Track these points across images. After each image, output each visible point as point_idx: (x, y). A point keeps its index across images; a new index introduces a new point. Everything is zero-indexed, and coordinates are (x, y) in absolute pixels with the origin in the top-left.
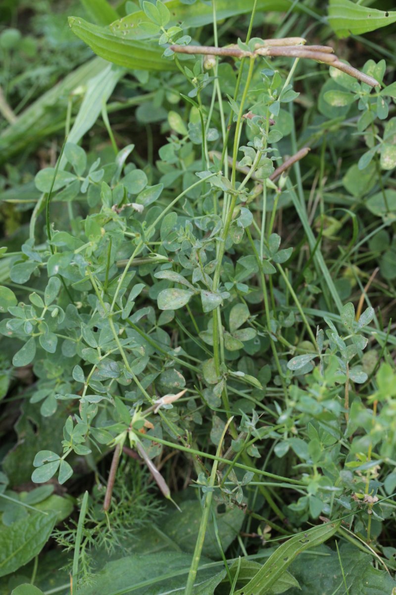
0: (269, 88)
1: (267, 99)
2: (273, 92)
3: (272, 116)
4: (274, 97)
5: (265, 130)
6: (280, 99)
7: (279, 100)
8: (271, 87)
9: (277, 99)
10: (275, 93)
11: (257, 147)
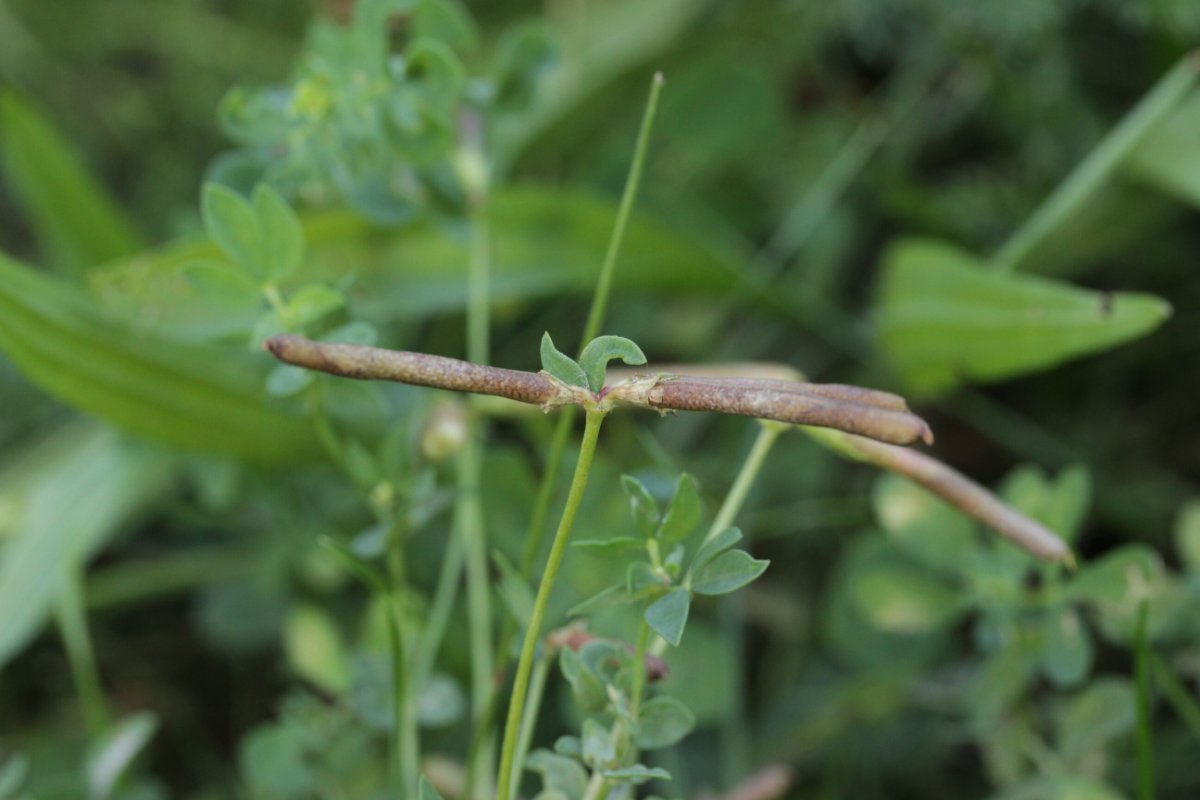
0: (654, 536)
1: (641, 577)
2: (665, 552)
3: (658, 646)
4: (670, 570)
5: (628, 695)
6: (693, 582)
7: (687, 585)
8: (659, 534)
9: (678, 582)
10: (675, 558)
11: (592, 761)
